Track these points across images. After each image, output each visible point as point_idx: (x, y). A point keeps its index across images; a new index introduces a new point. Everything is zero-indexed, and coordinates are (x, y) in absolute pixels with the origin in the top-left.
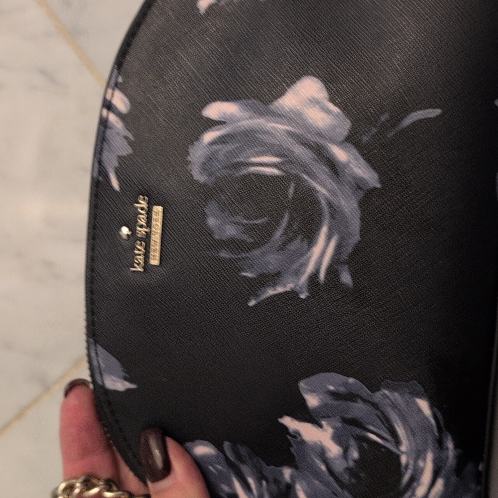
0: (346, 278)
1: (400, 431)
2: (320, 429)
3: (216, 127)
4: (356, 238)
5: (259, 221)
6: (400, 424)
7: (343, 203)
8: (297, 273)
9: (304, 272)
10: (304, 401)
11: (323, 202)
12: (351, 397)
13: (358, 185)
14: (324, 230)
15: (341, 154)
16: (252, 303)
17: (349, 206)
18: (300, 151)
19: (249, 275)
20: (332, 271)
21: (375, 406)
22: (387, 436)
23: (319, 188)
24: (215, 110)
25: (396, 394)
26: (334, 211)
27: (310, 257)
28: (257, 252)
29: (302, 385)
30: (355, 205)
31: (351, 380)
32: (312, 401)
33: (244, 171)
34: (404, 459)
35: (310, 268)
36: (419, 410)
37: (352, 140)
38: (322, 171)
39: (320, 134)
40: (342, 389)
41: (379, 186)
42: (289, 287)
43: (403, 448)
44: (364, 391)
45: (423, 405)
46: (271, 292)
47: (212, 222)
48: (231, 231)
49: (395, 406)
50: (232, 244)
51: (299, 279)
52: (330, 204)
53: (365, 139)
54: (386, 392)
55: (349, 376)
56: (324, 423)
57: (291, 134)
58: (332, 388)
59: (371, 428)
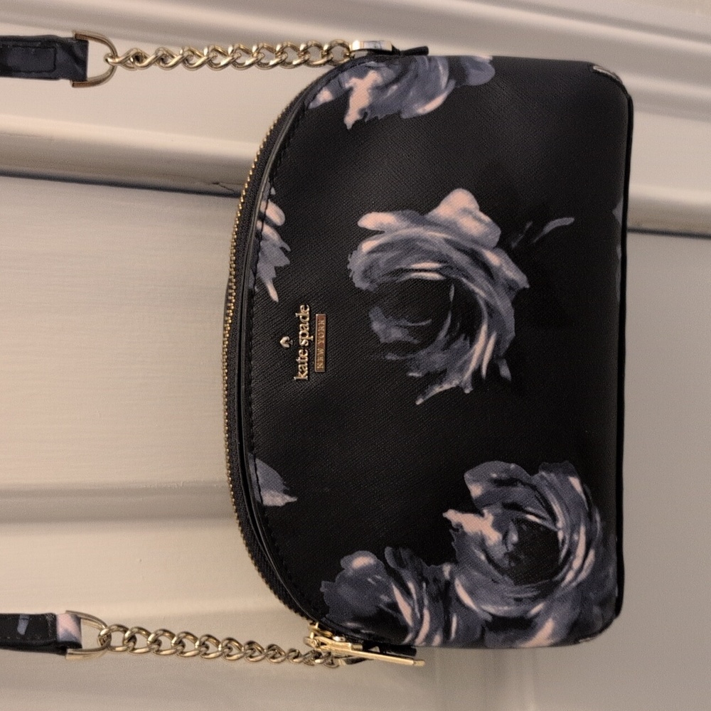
0: (505, 372)
1: (557, 508)
2: (481, 518)
3: (374, 237)
4: (511, 335)
5: (424, 324)
6: (556, 502)
7: (499, 303)
8: (462, 370)
9: (468, 369)
10: (468, 492)
11: (482, 303)
12: (511, 482)
13: (510, 286)
14: (484, 328)
15: (494, 259)
16: (419, 402)
17: (504, 305)
18: (458, 257)
19: (416, 374)
20: (493, 366)
21: (534, 488)
22: (545, 515)
23: (477, 290)
24: (370, 221)
25: (552, 475)
26: (492, 311)
27: (472, 355)
28: (423, 353)
29: (467, 476)
30: (510, 305)
31: (513, 466)
32: (476, 490)
33: (406, 277)
34: (560, 535)
35: (473, 365)
36: (572, 488)
37: (503, 245)
38: (478, 274)
39: (475, 241)
40: (504, 475)
41: (528, 286)
42: (455, 383)
43: (560, 524)
44: (524, 475)
45: (575, 482)
46: (437, 389)
47: (376, 326)
48: (396, 334)
49: (551, 486)
50: (397, 346)
51: (463, 375)
52: (487, 304)
53: (514, 245)
54: (544, 473)
55: (510, 462)
56: (485, 511)
57: (447, 241)
58: (494, 476)
59: (530, 509)
